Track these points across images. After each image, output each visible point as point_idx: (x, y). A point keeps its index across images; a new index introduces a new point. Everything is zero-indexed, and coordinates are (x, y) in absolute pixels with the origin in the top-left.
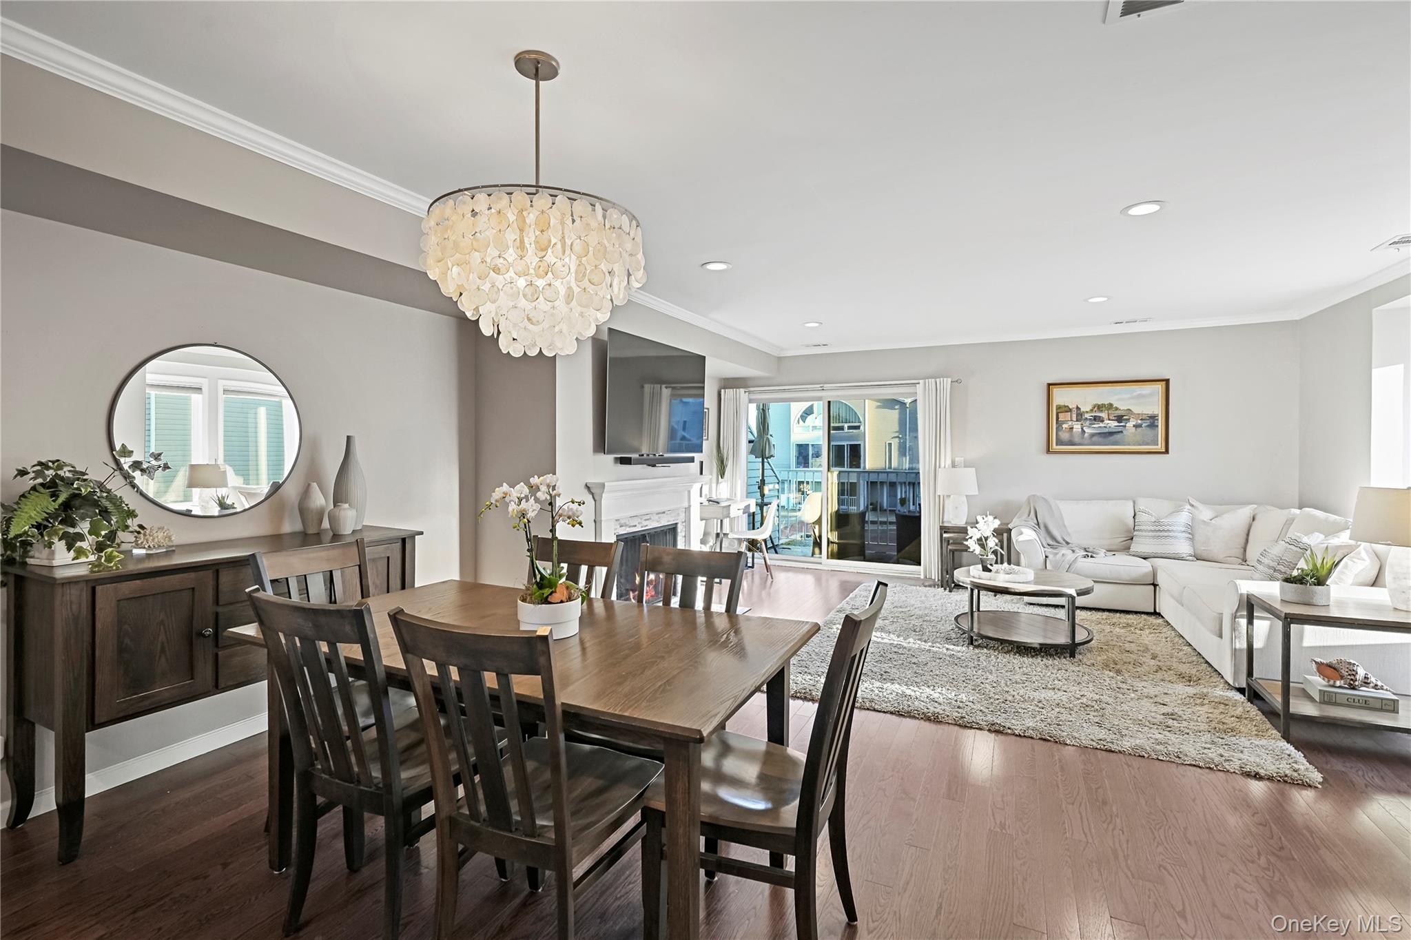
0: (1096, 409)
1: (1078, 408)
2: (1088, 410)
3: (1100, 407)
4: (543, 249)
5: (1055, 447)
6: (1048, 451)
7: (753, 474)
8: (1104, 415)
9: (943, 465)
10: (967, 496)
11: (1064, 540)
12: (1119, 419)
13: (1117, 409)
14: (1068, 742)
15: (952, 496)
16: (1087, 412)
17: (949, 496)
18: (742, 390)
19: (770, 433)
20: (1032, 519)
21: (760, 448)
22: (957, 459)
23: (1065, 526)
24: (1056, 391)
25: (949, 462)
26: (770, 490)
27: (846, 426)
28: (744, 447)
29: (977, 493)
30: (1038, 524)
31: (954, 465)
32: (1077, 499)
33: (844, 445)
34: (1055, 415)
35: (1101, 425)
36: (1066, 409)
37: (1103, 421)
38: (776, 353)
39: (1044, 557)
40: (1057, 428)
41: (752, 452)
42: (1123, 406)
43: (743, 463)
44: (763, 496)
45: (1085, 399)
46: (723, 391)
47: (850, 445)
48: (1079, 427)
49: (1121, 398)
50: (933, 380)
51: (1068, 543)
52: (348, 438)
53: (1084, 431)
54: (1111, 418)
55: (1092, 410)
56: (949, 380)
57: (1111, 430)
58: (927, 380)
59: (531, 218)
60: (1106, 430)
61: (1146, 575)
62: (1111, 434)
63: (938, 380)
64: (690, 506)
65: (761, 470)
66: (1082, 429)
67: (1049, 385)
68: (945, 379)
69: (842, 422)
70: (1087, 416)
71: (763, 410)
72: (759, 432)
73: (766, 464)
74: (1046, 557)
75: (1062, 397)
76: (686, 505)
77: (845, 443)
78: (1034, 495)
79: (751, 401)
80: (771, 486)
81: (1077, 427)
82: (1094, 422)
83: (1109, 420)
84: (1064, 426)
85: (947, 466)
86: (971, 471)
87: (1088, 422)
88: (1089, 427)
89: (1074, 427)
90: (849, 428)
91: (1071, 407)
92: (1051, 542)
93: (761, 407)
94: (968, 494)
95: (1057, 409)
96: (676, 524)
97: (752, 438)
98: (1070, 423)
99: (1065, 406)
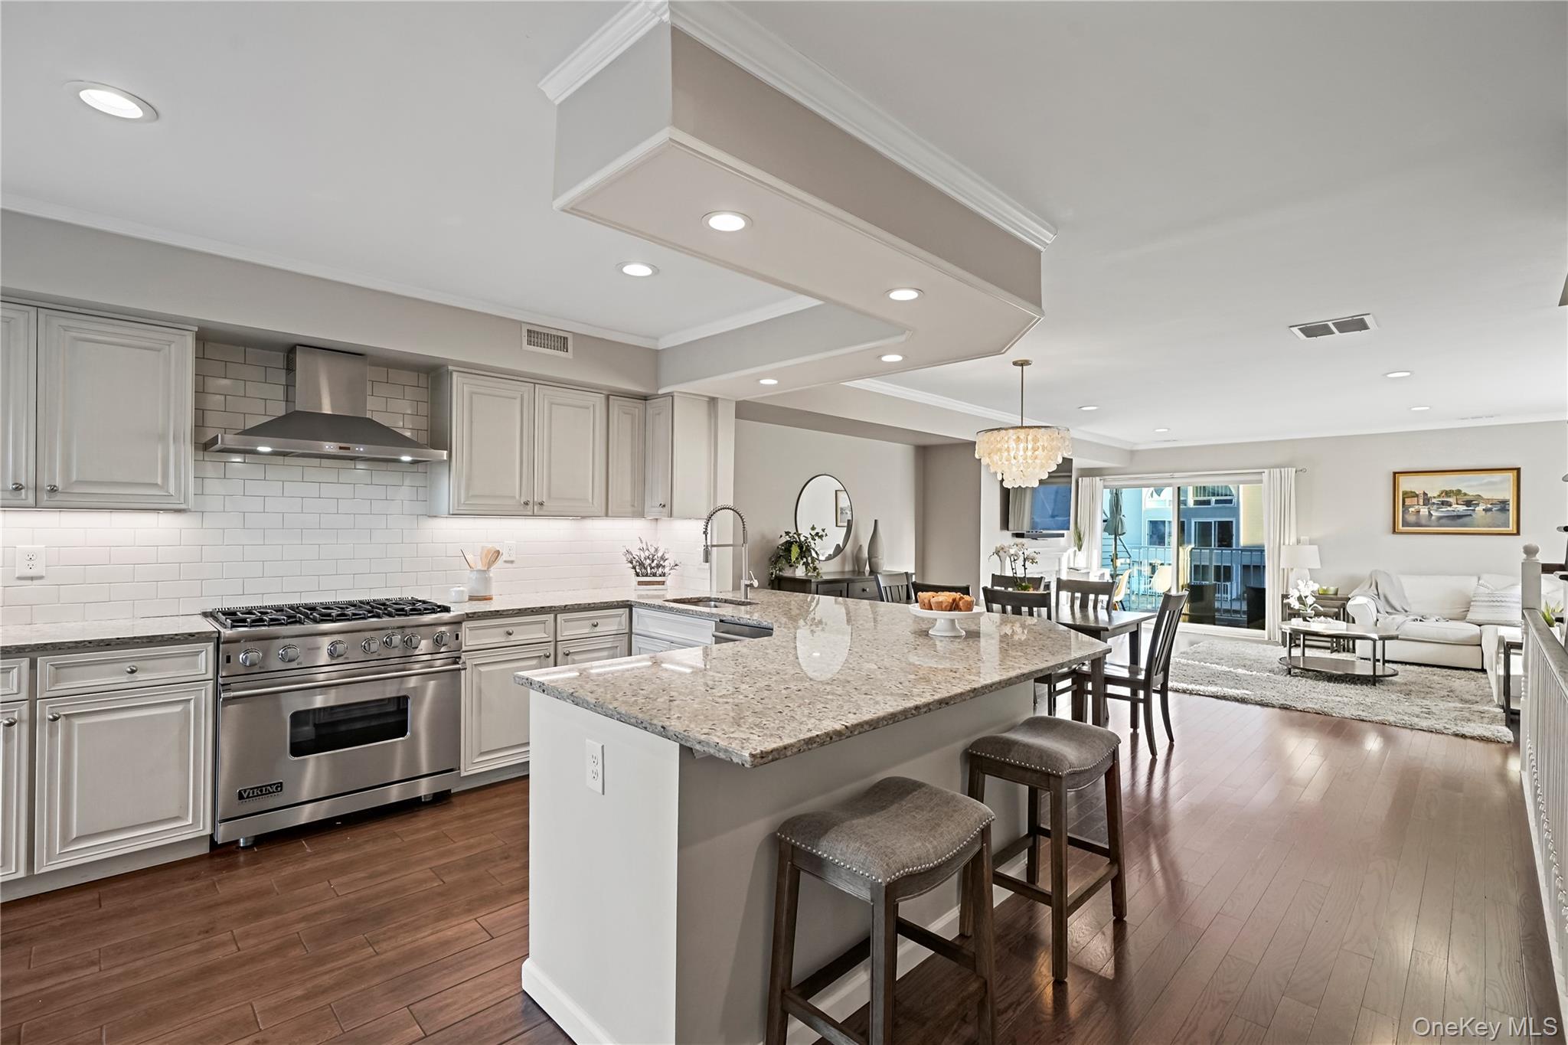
0: (1443, 494)
1: (1425, 494)
2: (1436, 495)
3: (1448, 493)
4: (1035, 450)
5: (1400, 527)
6: (1394, 532)
7: (1107, 549)
8: (1452, 500)
9: (1287, 542)
10: (1309, 569)
11: (1404, 609)
12: (1468, 503)
13: (1465, 494)
14: (1334, 715)
15: (1294, 570)
16: (1434, 497)
17: (1292, 569)
18: (1098, 478)
19: (1123, 513)
20: (1373, 590)
21: (1114, 527)
22: (1302, 538)
23: (1405, 597)
24: (1402, 479)
25: (1293, 540)
26: (1122, 564)
27: (1213, 499)
28: (1099, 525)
29: (1319, 567)
30: (1378, 595)
31: (1298, 542)
32: (1421, 574)
33: (1211, 523)
34: (1401, 500)
35: (1449, 509)
36: (1413, 495)
37: (1450, 506)
38: (1128, 448)
39: (1375, 619)
40: (1403, 512)
41: (1105, 530)
42: (1471, 492)
43: (1097, 538)
44: (1115, 568)
45: (1433, 486)
46: (1080, 479)
47: (1219, 522)
48: (1427, 510)
49: (1469, 486)
50: (1278, 470)
51: (1406, 611)
52: (876, 521)
53: (1432, 515)
54: (1459, 502)
55: (1439, 496)
56: (1294, 470)
57: (1459, 514)
58: (1272, 470)
59: (1030, 438)
60: (1455, 514)
61: (1472, 637)
62: (1460, 517)
63: (1283, 470)
64: (1060, 570)
65: (1114, 546)
66: (1429, 512)
67: (1395, 473)
68: (1290, 469)
69: (1209, 496)
70: (1434, 501)
71: (1116, 494)
72: (1112, 513)
73: (1118, 541)
74: (1378, 620)
75: (1406, 484)
76: (1057, 569)
77: (1212, 520)
78: (1376, 571)
79: (1105, 487)
80: (1122, 560)
81: (1424, 511)
82: (1442, 506)
83: (1457, 504)
84: (1411, 510)
85: (1291, 544)
86: (1315, 548)
87: (1435, 507)
88: (1436, 511)
89: (1421, 510)
90: (1217, 502)
91: (1417, 493)
92: (1390, 610)
93: (1115, 491)
94: (1310, 567)
95: (1403, 495)
96: (1050, 582)
97: (1105, 518)
98: (1417, 507)
99: (1411, 492)
